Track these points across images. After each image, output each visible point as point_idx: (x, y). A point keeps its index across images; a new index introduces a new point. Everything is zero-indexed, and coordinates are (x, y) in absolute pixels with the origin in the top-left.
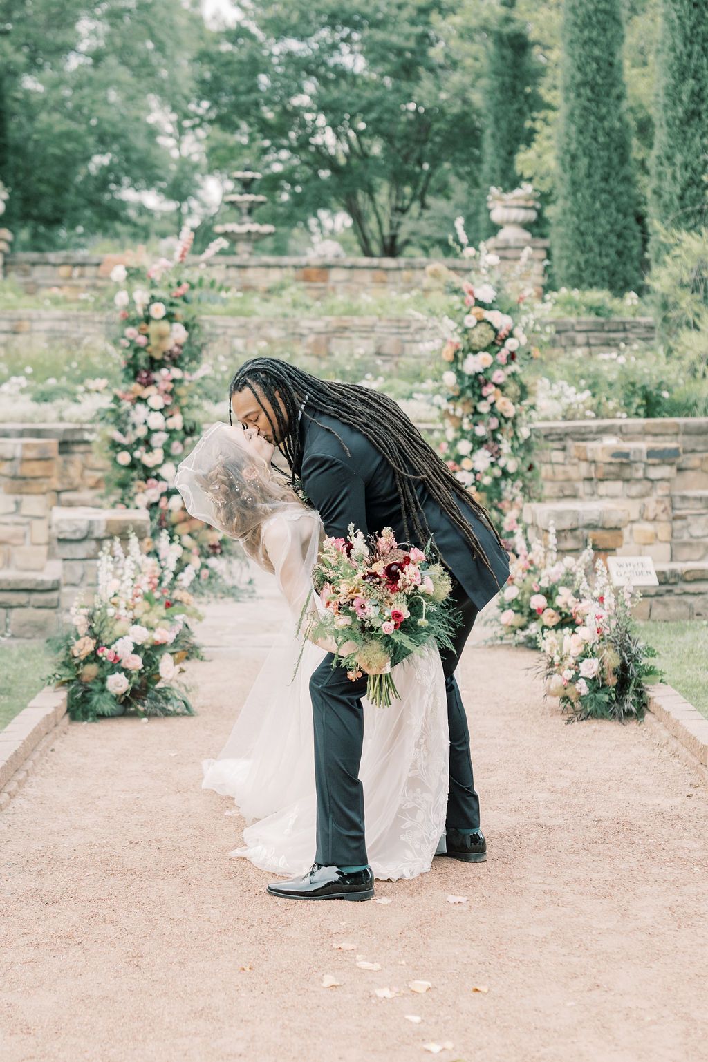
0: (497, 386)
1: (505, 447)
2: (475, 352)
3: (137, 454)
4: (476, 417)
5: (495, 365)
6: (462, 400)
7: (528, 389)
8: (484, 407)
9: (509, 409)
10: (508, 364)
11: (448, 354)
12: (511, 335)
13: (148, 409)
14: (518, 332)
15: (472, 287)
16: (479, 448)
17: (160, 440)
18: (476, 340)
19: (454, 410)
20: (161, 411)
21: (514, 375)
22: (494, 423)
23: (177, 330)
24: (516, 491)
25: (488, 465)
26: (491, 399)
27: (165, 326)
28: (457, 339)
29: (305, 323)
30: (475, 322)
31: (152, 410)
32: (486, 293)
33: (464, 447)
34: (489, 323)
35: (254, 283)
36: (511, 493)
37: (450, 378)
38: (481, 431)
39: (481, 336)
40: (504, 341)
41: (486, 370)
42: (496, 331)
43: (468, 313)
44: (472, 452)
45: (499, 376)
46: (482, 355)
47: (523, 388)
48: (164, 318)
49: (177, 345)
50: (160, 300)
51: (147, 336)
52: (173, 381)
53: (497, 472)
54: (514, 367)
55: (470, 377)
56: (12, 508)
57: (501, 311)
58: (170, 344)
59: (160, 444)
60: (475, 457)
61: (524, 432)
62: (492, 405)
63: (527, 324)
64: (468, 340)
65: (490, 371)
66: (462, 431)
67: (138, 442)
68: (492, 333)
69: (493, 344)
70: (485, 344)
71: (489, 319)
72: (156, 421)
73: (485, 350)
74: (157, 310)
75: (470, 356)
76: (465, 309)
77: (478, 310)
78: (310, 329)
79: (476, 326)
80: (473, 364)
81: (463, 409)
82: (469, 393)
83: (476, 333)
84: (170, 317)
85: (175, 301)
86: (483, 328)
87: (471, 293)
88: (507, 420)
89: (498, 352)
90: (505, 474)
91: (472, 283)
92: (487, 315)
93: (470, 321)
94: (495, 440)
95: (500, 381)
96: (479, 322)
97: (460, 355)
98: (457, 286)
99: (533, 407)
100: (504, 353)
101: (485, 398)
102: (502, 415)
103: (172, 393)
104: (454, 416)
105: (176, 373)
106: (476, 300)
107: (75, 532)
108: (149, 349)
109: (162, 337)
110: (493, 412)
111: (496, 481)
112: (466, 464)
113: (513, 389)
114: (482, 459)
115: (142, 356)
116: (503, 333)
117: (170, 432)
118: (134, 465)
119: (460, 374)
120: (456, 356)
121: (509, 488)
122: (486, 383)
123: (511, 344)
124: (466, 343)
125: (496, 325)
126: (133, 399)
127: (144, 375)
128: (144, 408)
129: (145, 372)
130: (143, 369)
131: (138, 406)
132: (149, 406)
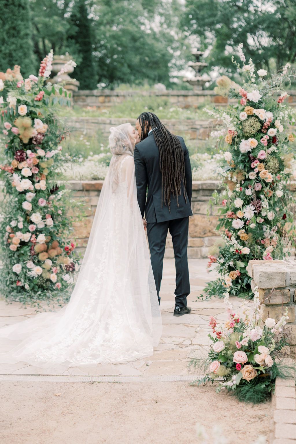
0: (261, 161)
1: (265, 204)
2: (247, 138)
4: (247, 182)
5: (259, 147)
6: (236, 171)
7: (284, 163)
8: (252, 176)
9: (269, 178)
10: (269, 146)
11: (228, 139)
12: (273, 126)
13: (20, 177)
14: (278, 123)
15: (245, 92)
16: (248, 204)
17: (30, 197)
18: (247, 129)
19: (231, 178)
20: (31, 178)
21: (273, 153)
22: (258, 187)
23: (38, 124)
24: (273, 233)
25: (253, 215)
26: (257, 170)
27: (28, 121)
28: (233, 129)
29: (198, 123)
30: (246, 116)
31: (23, 177)
32: (255, 96)
33: (238, 203)
34: (257, 117)
35: (191, 104)
36: (270, 234)
37: (228, 156)
38: (248, 192)
39: (252, 126)
40: (267, 129)
41: (253, 150)
42: (261, 122)
43: (243, 110)
44: (243, 206)
45: (262, 154)
46: (250, 140)
47: (281, 162)
48: (27, 115)
49: (39, 133)
50: (26, 103)
52: (39, 158)
53: (260, 220)
54: (273, 148)
55: (243, 155)
57: (266, 109)
58: (33, 133)
59: (30, 199)
60: (245, 210)
61: (279, 193)
62: (258, 174)
63: (283, 118)
64: (242, 129)
65: (256, 151)
66: (237, 192)
68: (258, 124)
69: (260, 131)
70: (253, 132)
71: (257, 114)
72: (26, 184)
73: (254, 136)
74: (22, 109)
75: (243, 141)
76: (241, 108)
77: (250, 108)
78: (201, 125)
79: (247, 120)
80: (245, 146)
81: (237, 177)
82: (241, 166)
83: (247, 124)
84: (31, 115)
85: (36, 103)
86: (252, 120)
87: (245, 95)
88: (267, 184)
89: (262, 137)
90: (267, 221)
91: (246, 89)
92: (255, 111)
93: (243, 116)
94: (259, 198)
95: (262, 158)
96: (249, 116)
97: (236, 140)
98: (236, 91)
99: (288, 175)
100: (266, 138)
101: (252, 170)
102: (264, 182)
103: (38, 166)
104: (231, 182)
105: (41, 152)
106: (249, 101)
108: (20, 136)
109: (25, 128)
110: (258, 180)
111: (259, 226)
112: (239, 214)
113: (273, 163)
114: (249, 212)
115: (17, 141)
116: (267, 123)
117: (37, 191)
119: (237, 153)
120: (233, 140)
121: (268, 230)
122: (254, 159)
123: (272, 132)
124: (239, 131)
125: (262, 119)
126: (12, 169)
127: (19, 154)
128: (19, 176)
129: (19, 152)
130: (18, 150)
131: (14, 174)
132: (22, 175)
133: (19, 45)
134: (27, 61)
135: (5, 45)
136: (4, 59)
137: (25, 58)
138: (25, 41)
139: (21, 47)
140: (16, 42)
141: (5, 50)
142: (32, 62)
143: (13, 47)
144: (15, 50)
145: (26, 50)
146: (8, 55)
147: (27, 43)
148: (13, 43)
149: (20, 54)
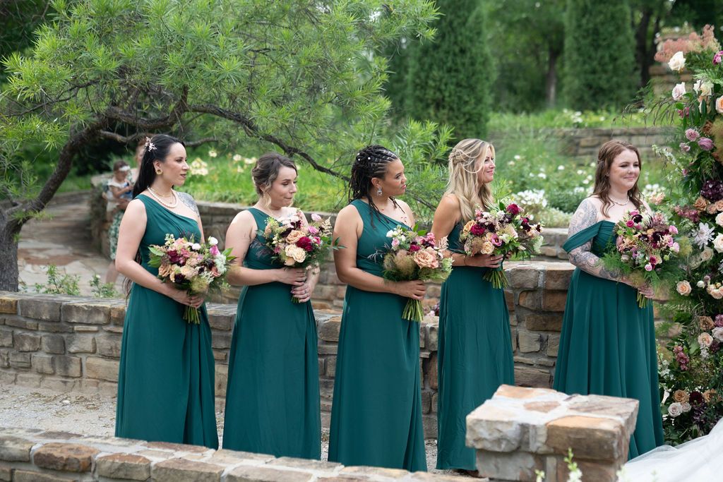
3: (701, 283)
13: (713, 228)
31: (719, 229)
51: (712, 137)
56: (537, 347)
67: (702, 270)
74: (722, 104)
107: (499, 441)
108: (715, 154)
115: (708, 161)
118: (699, 295)
126: (695, 216)
127: (710, 186)
128: (710, 227)
129: (711, 183)
130: (709, 179)
131: (701, 224)
132: (716, 225)
133: (609, 15)
134: (621, 39)
135: (587, 16)
136: (584, 37)
137: (617, 35)
138: (619, 7)
139: (613, 17)
140: (604, 11)
141: (587, 24)
142: (629, 41)
143: (600, 18)
144: (603, 24)
145: (620, 22)
146: (591, 31)
147: (621, 10)
148: (601, 12)
149: (611, 29)
